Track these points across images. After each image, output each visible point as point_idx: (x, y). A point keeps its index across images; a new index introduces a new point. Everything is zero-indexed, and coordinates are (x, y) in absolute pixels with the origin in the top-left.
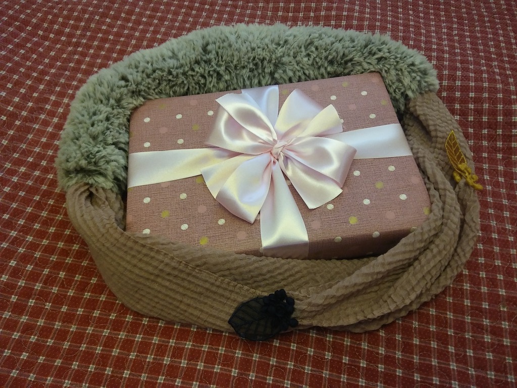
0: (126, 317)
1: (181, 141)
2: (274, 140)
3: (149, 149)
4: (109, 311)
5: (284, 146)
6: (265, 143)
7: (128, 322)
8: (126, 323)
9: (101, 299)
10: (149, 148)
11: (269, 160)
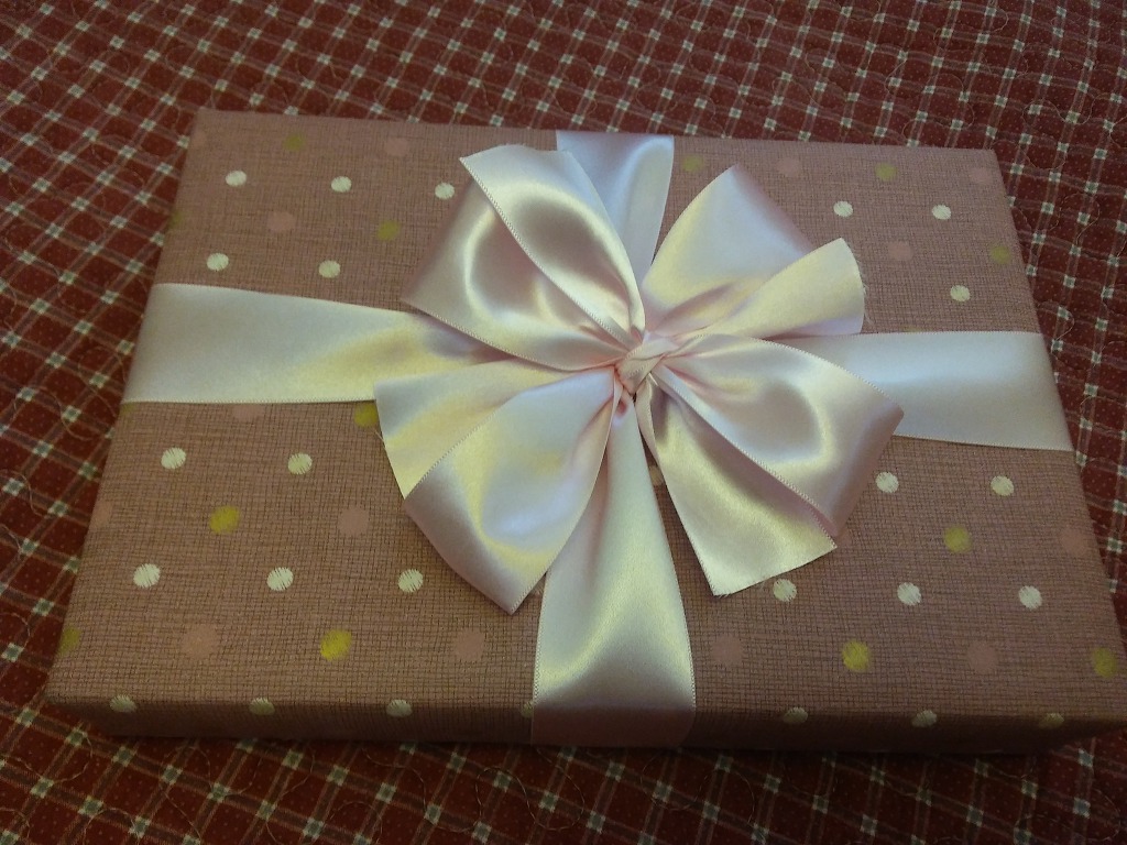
0: (81, 802)
1: (330, 269)
2: (634, 329)
3: (220, 279)
4: (36, 768)
5: (662, 357)
6: (601, 333)
7: (85, 819)
8: (77, 820)
9: (18, 720)
10: (221, 273)
11: (605, 397)
